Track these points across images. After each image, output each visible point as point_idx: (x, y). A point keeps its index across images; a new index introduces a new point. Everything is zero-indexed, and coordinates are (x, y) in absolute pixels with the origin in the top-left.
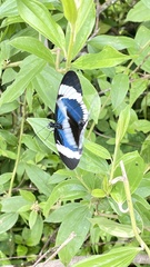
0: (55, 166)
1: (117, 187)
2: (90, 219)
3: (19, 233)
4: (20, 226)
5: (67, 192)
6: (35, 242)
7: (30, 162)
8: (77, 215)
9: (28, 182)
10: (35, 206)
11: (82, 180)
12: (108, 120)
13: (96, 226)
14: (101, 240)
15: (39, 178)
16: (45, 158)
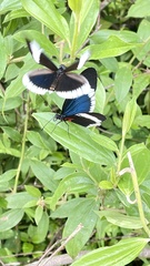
0: (59, 163)
1: (125, 178)
2: (97, 212)
3: (25, 230)
4: (26, 223)
5: (73, 185)
6: (40, 239)
7: (34, 158)
8: (83, 209)
9: (32, 180)
10: (40, 202)
11: (88, 173)
12: (111, 117)
13: (104, 218)
14: (106, 236)
15: (43, 173)
16: (49, 155)
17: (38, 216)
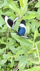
0: (16, 46)
2: (27, 59)
3: (8, 64)
4: (8, 62)
5: (21, 52)
6: (12, 66)
7: (10, 45)
8: (24, 58)
9: (10, 51)
10: (12, 57)
12: (30, 34)
13: (29, 61)
14: (29, 66)
15: (13, 49)
16: (14, 44)
17: (11, 60)
